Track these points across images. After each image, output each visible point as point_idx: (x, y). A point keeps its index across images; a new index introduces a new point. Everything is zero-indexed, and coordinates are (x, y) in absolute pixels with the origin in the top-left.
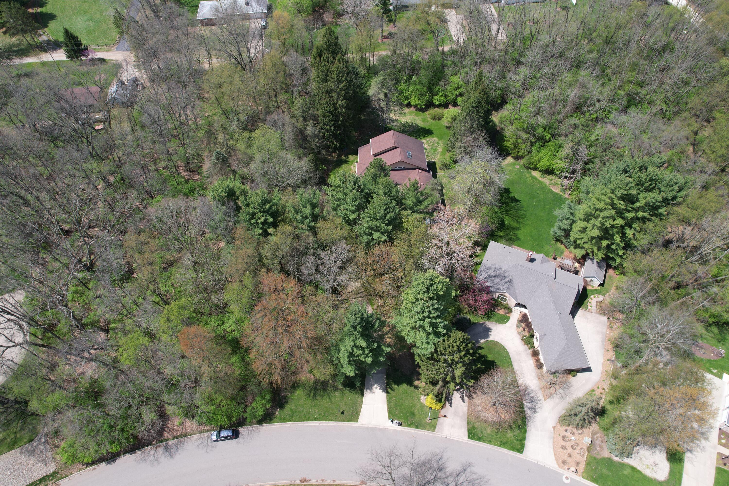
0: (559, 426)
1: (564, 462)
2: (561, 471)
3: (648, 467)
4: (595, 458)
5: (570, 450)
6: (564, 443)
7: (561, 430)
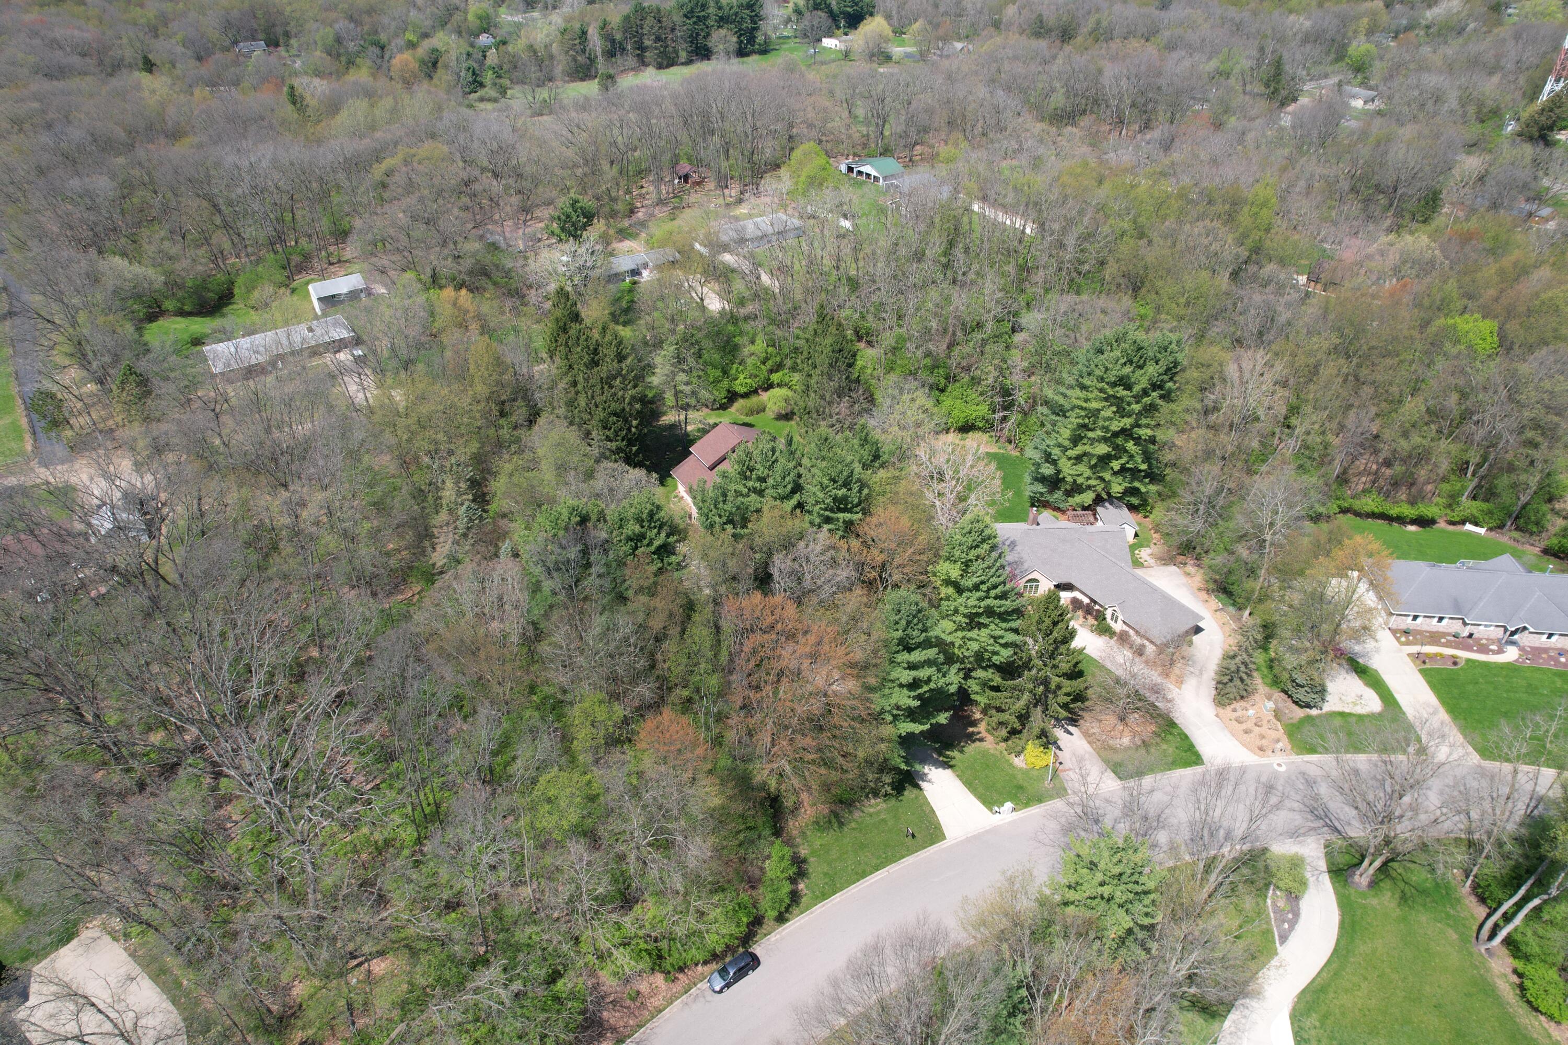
0: (1221, 711)
1: (1261, 749)
2: (1265, 761)
3: (1355, 704)
4: (1293, 725)
5: (1257, 730)
6: (1244, 726)
7: (1227, 712)
